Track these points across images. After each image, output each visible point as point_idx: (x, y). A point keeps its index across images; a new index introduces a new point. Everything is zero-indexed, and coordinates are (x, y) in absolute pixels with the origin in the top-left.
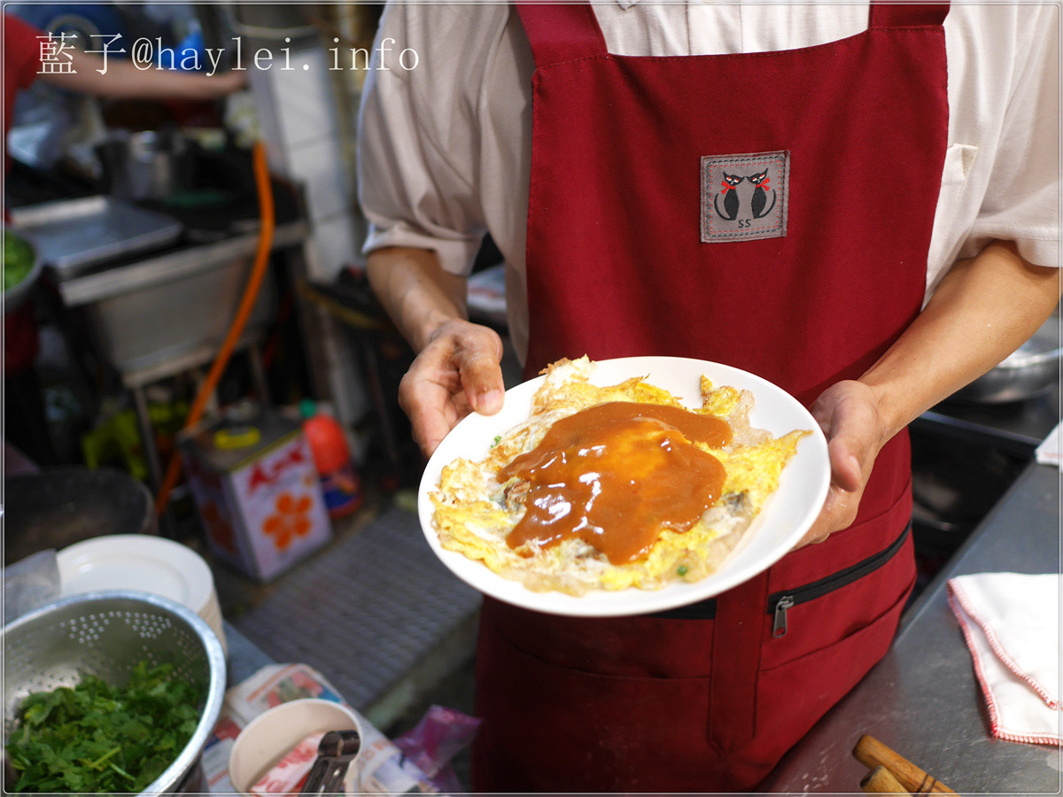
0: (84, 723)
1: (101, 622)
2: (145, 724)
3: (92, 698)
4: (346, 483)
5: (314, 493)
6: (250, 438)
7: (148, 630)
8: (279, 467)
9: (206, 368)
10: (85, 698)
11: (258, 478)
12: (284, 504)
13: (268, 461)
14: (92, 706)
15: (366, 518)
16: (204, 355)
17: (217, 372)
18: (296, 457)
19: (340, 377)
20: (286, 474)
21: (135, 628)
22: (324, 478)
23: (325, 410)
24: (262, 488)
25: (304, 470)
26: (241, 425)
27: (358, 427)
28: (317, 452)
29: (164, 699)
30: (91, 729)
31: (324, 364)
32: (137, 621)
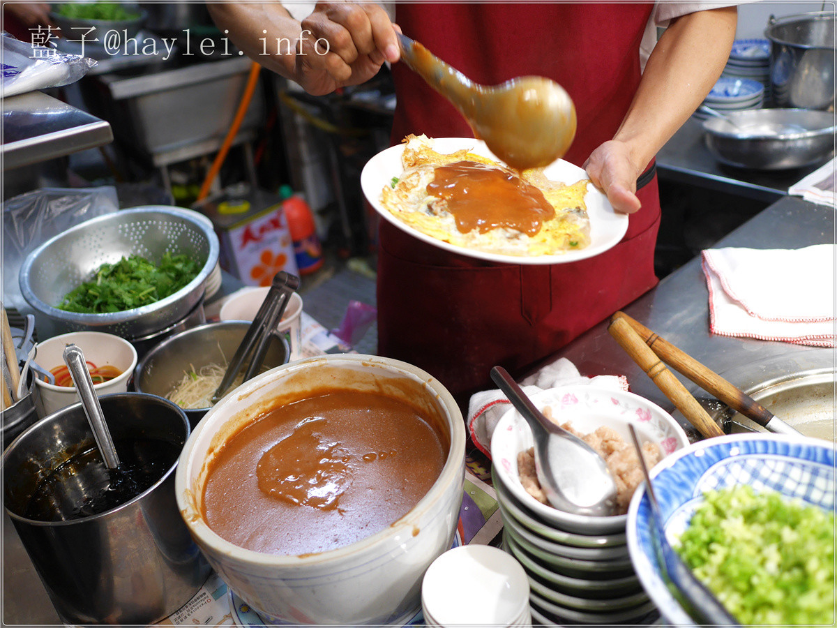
0: (134, 275)
1: (143, 227)
2: (170, 277)
3: (139, 263)
4: (313, 250)
5: (289, 252)
6: (244, 207)
7: (172, 233)
8: (263, 230)
9: (212, 156)
10: (134, 264)
11: (248, 236)
12: (266, 257)
13: (256, 224)
14: (137, 267)
15: (326, 275)
16: (211, 147)
17: (220, 159)
18: (276, 224)
19: (310, 174)
20: (268, 235)
21: (164, 232)
22: (296, 244)
23: (300, 197)
24: (251, 244)
25: (281, 234)
26: (238, 199)
27: (322, 212)
28: (291, 222)
29: (182, 270)
30: (138, 279)
31: (299, 163)
32: (166, 228)
